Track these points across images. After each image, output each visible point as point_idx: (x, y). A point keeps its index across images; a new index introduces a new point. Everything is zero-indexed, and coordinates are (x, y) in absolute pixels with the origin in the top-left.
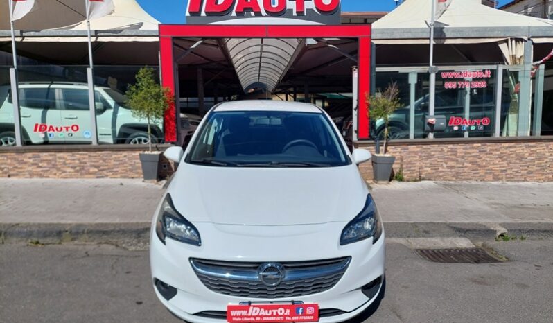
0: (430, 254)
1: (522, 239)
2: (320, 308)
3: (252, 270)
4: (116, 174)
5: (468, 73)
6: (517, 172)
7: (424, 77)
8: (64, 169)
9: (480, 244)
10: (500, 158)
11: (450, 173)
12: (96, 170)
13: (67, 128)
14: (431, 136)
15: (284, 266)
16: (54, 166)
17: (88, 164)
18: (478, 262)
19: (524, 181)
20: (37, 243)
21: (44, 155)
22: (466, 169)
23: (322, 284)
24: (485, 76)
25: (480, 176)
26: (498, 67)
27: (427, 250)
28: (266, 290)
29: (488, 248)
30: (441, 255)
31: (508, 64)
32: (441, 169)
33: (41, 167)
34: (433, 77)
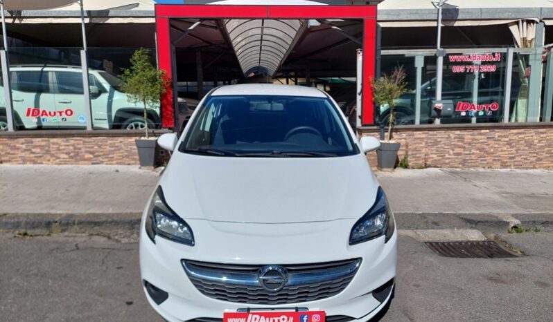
0: (441, 248)
1: (537, 231)
2: (327, 315)
3: (251, 274)
4: (112, 161)
5: (477, 56)
6: (525, 159)
7: (431, 61)
8: (58, 155)
9: (492, 236)
10: (509, 144)
11: (457, 160)
12: (91, 156)
13: (61, 113)
14: (438, 121)
15: (286, 269)
16: (48, 152)
17: (83, 150)
18: (491, 256)
19: (533, 168)
20: (25, 234)
21: (37, 141)
22: (473, 156)
23: (329, 288)
24: (494, 60)
25: (488, 163)
26: (508, 50)
27: (437, 243)
28: (267, 295)
29: (501, 241)
30: (451, 248)
31: (518, 47)
32: (447, 156)
33: (34, 153)
34: (440, 60)
